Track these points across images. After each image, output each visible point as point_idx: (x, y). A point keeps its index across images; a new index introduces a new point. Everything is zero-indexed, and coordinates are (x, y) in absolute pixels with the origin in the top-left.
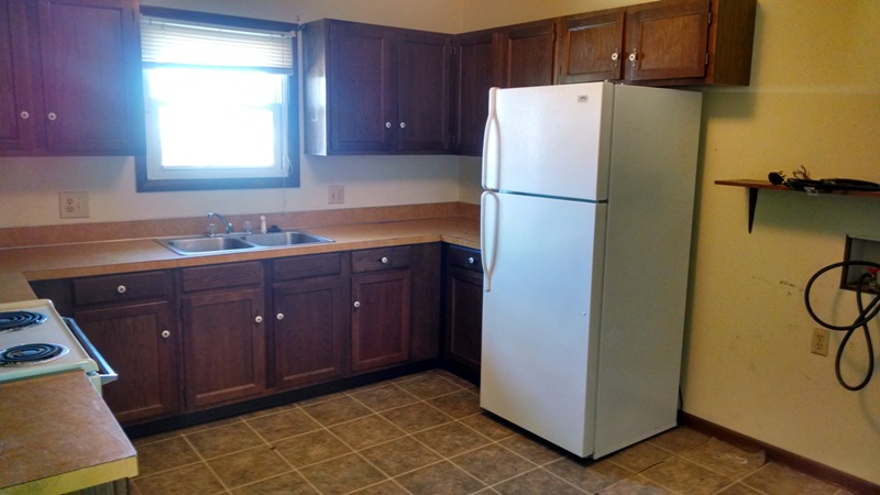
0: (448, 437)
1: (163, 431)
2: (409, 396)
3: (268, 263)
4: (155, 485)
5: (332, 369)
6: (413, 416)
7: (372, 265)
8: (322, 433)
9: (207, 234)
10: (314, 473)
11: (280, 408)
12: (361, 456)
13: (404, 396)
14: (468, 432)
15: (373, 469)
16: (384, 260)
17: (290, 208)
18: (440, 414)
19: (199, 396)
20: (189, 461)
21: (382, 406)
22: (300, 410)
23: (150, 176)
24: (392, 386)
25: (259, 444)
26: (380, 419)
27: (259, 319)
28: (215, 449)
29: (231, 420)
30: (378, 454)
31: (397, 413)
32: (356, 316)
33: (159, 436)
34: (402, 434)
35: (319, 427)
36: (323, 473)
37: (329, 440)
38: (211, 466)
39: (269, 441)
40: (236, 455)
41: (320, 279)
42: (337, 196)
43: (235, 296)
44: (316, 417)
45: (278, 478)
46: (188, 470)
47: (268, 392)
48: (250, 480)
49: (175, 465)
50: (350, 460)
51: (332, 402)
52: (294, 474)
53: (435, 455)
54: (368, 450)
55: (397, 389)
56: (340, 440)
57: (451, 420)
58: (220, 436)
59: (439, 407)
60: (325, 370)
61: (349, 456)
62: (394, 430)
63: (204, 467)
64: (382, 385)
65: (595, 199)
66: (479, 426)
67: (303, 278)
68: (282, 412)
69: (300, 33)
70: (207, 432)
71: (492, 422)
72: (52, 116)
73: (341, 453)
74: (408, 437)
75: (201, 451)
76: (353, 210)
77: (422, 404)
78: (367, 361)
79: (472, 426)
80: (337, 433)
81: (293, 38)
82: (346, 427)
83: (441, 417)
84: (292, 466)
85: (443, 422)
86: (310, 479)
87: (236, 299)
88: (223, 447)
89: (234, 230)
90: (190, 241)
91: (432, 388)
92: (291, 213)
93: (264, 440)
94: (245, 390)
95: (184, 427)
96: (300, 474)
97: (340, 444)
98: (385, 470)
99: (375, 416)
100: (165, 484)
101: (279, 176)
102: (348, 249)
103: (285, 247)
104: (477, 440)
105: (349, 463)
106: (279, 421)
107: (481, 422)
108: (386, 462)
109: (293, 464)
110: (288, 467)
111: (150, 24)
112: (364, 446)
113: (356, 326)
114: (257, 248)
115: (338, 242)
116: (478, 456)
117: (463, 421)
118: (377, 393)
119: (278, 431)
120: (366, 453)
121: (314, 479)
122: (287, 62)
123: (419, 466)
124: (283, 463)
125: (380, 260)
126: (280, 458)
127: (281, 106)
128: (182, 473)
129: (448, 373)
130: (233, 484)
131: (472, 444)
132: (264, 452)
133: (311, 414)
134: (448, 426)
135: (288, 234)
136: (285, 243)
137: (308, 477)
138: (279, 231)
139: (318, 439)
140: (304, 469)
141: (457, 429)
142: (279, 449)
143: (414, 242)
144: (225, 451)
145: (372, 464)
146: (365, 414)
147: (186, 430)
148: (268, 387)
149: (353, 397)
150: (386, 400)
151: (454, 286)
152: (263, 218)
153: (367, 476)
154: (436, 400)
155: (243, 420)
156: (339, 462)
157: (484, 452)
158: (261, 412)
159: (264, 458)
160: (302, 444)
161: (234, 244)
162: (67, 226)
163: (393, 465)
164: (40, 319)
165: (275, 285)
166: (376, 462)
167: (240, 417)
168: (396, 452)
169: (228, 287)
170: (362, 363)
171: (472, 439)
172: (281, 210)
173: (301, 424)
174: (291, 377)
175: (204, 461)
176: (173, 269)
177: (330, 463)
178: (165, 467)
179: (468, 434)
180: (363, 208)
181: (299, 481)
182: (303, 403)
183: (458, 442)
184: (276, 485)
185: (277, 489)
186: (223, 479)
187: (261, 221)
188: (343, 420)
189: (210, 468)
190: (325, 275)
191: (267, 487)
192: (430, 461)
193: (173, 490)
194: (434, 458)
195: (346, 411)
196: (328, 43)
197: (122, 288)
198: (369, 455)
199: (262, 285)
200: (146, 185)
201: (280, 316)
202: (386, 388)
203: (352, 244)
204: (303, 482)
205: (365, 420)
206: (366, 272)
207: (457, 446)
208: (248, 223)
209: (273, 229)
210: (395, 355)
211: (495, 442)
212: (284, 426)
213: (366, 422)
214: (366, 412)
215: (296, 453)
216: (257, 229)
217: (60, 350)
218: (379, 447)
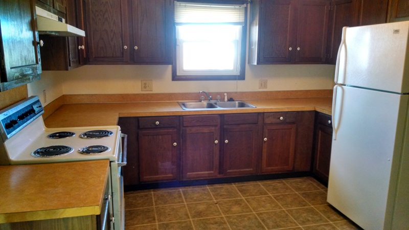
0: (305, 215)
1: (172, 187)
2: (290, 189)
3: (222, 116)
4: (162, 210)
5: (252, 169)
6: (289, 200)
7: (274, 120)
8: (241, 200)
9: (200, 101)
10: (231, 219)
11: (226, 184)
12: (256, 215)
13: (287, 188)
14: (317, 214)
15: (260, 223)
16: (281, 118)
17: (239, 90)
18: (304, 201)
19: (188, 174)
20: (179, 202)
21: (275, 192)
22: (234, 187)
23: (178, 74)
24: (282, 182)
25: (211, 200)
26: (271, 198)
27: (216, 142)
28: (191, 199)
29: (202, 186)
30: (265, 216)
31: (281, 197)
32: (265, 146)
33: (171, 188)
34: (280, 208)
35: (241, 197)
36: (235, 220)
37: (243, 204)
38: (188, 206)
39: (216, 199)
40: (200, 203)
41: (247, 126)
42: (264, 85)
43: (206, 130)
44: (241, 191)
45: (215, 218)
46: (177, 206)
47: (219, 176)
48: (202, 217)
49: (173, 203)
50: (250, 216)
51: (250, 186)
52: (222, 218)
53: (295, 223)
54: (261, 214)
55: (285, 184)
56: (248, 204)
57: (309, 206)
58: (195, 192)
59: (304, 197)
60: (247, 170)
61: (250, 214)
62: (277, 205)
63: (185, 207)
64: (277, 181)
65: (400, 92)
66: (324, 212)
67: (239, 124)
68: (226, 186)
69: (249, 5)
70: (191, 190)
71: (333, 211)
72: (136, 48)
73: (247, 212)
74: (284, 211)
75: (186, 198)
76: (271, 92)
77: (296, 194)
78: (269, 168)
79: (320, 211)
80: (248, 202)
81: (245, 8)
82: (253, 199)
83: (304, 203)
84: (222, 214)
85: (304, 206)
86: (229, 222)
87: (206, 132)
88: (195, 198)
89: (211, 99)
90: (193, 104)
91: (304, 186)
92: (240, 92)
93: (214, 199)
94: (209, 174)
95: (182, 186)
96: (225, 219)
97: (248, 207)
98: (266, 225)
99: (269, 197)
100: (167, 211)
101: (235, 74)
102: (262, 111)
103: (234, 109)
104: (321, 220)
105: (249, 218)
106: (223, 190)
107: (326, 210)
108: (268, 221)
109: (223, 213)
110: (220, 214)
111: (180, 6)
112: (259, 211)
113: (265, 150)
114: (219, 108)
115: (258, 108)
116: (319, 228)
117: (316, 207)
118: (273, 184)
119: (221, 195)
120: (259, 214)
121: (230, 223)
122: (242, 19)
123: (284, 227)
124: (219, 211)
125: (279, 118)
126: (218, 209)
127: (238, 41)
128: (175, 207)
129: (315, 180)
130: (194, 217)
131: (317, 221)
132: (212, 204)
133: (239, 190)
134: (307, 209)
135: (237, 102)
136: (235, 107)
137: (228, 221)
138: (234, 100)
139: (238, 203)
140: (227, 217)
141: (311, 211)
142: (219, 204)
143: (299, 110)
144: (195, 200)
145: (261, 221)
146: (265, 194)
147: (183, 188)
148: (220, 173)
149: (261, 185)
150: (277, 189)
151: (320, 135)
152: (225, 94)
153: (257, 227)
154: (304, 193)
155: (208, 187)
156: (245, 216)
157: (323, 227)
158: (216, 185)
159: (211, 207)
160: (230, 204)
161: (211, 106)
162: (144, 94)
163: (271, 224)
164: (110, 134)
165: (225, 126)
166: (263, 220)
167: (207, 186)
168: (274, 217)
169: (203, 126)
170: (266, 169)
171: (318, 218)
172: (235, 91)
173: (233, 194)
174: (231, 171)
175: (185, 203)
176: (180, 116)
177: (240, 216)
178: (169, 203)
179: (316, 215)
180: (277, 91)
181: (223, 222)
182: (237, 183)
183: (310, 219)
184: (212, 222)
185: (212, 224)
186: (191, 214)
187: (225, 96)
188: (253, 195)
189: (187, 207)
190: (249, 124)
191: (209, 222)
192: (291, 226)
193: (169, 215)
194: (294, 225)
195: (256, 191)
196: (261, 9)
197: (157, 123)
198: (261, 216)
199: (219, 126)
200: (176, 77)
201: (226, 141)
202: (279, 183)
203: (264, 109)
204: (225, 223)
205: (263, 198)
206: (271, 124)
207: (308, 220)
208: (218, 96)
209: (231, 100)
210: (285, 167)
211: (331, 223)
212: (225, 194)
213: (263, 199)
214: (266, 194)
215: (226, 208)
216: (223, 100)
217: (107, 149)
218: (267, 213)
